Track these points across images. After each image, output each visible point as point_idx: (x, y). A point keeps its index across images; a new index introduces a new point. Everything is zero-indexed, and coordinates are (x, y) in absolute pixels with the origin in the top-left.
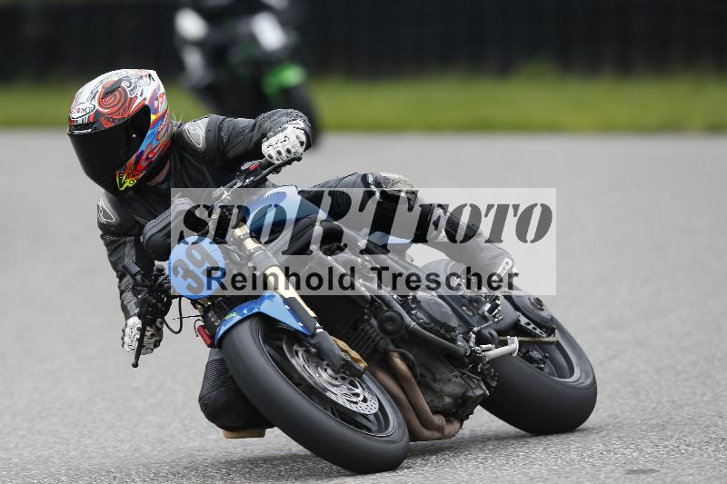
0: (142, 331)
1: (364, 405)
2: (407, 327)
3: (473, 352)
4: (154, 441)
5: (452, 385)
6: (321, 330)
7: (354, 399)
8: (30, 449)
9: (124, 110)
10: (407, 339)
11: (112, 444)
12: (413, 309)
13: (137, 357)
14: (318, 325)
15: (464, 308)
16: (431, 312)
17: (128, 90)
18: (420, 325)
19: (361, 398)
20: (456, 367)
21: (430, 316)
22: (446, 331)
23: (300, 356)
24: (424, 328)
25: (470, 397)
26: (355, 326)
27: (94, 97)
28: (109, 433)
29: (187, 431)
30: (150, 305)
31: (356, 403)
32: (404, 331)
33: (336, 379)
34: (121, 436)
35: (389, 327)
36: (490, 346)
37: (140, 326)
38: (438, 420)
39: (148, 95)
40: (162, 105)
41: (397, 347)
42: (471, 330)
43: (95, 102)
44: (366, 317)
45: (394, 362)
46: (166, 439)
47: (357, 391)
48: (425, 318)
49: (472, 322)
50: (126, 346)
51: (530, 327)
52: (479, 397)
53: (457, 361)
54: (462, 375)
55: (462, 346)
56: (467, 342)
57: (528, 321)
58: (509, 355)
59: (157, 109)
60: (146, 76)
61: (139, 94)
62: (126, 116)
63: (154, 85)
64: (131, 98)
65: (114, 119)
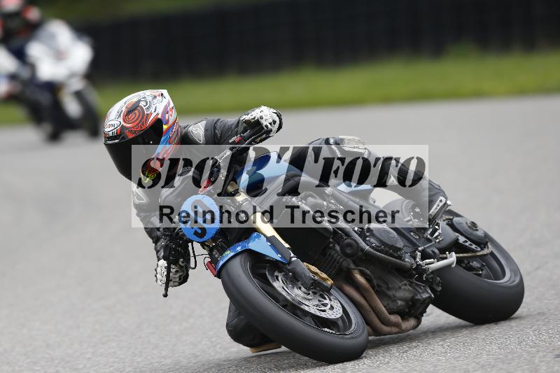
0: (168, 269)
1: (331, 312)
2: (362, 250)
3: (419, 266)
4: (190, 356)
5: (403, 291)
6: (295, 259)
7: (323, 308)
8: (95, 368)
9: (142, 124)
10: (364, 259)
11: (157, 360)
12: (367, 236)
13: (166, 289)
14: (292, 255)
15: (412, 234)
16: (381, 238)
17: (144, 108)
18: (373, 248)
19: (329, 306)
20: (406, 278)
21: (381, 241)
22: (394, 251)
23: (280, 280)
24: (376, 250)
25: (419, 300)
26: (324, 253)
27: (120, 115)
28: (155, 352)
29: (215, 346)
30: (171, 249)
31: (324, 311)
32: (360, 254)
33: (309, 294)
34: (164, 353)
35: (348, 251)
36: (432, 260)
37: (166, 265)
38: (395, 318)
39: (160, 110)
40: (172, 117)
41: (357, 266)
42: (417, 249)
43: (121, 119)
44: (331, 245)
45: (355, 277)
46: (199, 354)
47: (326, 302)
48: (376, 242)
49: (418, 243)
50: (159, 281)
51: (467, 244)
52: (426, 299)
53: (406, 273)
54: (411, 284)
55: (408, 262)
56: (415, 258)
57: (465, 239)
58: (449, 266)
59: (168, 120)
60: (159, 96)
61: (153, 111)
62: (144, 128)
63: (165, 102)
64: (147, 114)
65: (135, 132)
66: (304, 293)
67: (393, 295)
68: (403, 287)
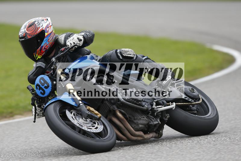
2: (120, 101)
3: (153, 108)
5: (142, 121)
6: (82, 104)
10: (121, 105)
13: (35, 119)
17: (37, 25)
19: (95, 127)
23: (73, 113)
32: (119, 103)
33: (87, 121)
36: (161, 106)
39: (44, 26)
40: (50, 30)
41: (118, 108)
42: (154, 101)
43: (26, 29)
45: (117, 114)
51: (186, 99)
52: (156, 124)
53: (145, 112)
54: (148, 117)
55: (146, 107)
56: (152, 105)
57: (186, 96)
58: (171, 109)
59: (48, 31)
60: (45, 20)
61: (41, 26)
62: (36, 34)
63: (48, 23)
64: (38, 28)
65: (31, 35)
66: (84, 120)
67: (137, 122)
68: (142, 119)
